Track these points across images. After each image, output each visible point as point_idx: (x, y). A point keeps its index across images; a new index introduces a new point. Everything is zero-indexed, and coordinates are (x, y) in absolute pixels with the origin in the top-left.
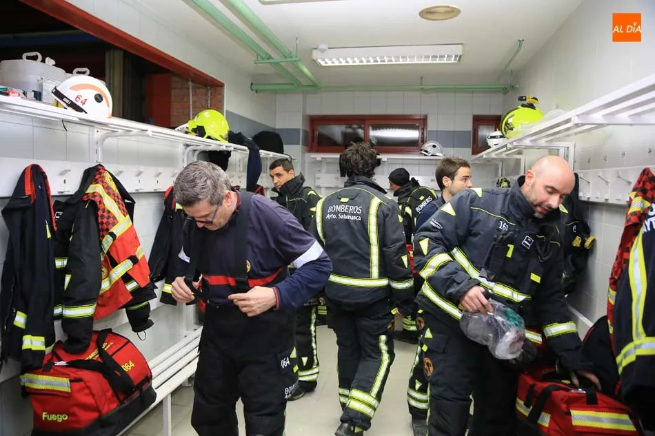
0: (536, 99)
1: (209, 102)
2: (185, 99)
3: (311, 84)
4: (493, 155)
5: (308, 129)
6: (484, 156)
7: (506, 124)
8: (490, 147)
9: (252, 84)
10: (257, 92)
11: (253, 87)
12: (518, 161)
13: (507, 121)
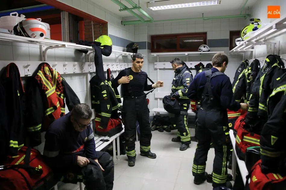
0: (259, 20)
1: (101, 31)
2: (90, 30)
3: (149, 20)
4: (239, 50)
5: (150, 41)
6: (234, 51)
7: (243, 33)
8: (237, 45)
9: (122, 22)
10: (124, 25)
11: (123, 23)
12: (252, 52)
13: (244, 32)
